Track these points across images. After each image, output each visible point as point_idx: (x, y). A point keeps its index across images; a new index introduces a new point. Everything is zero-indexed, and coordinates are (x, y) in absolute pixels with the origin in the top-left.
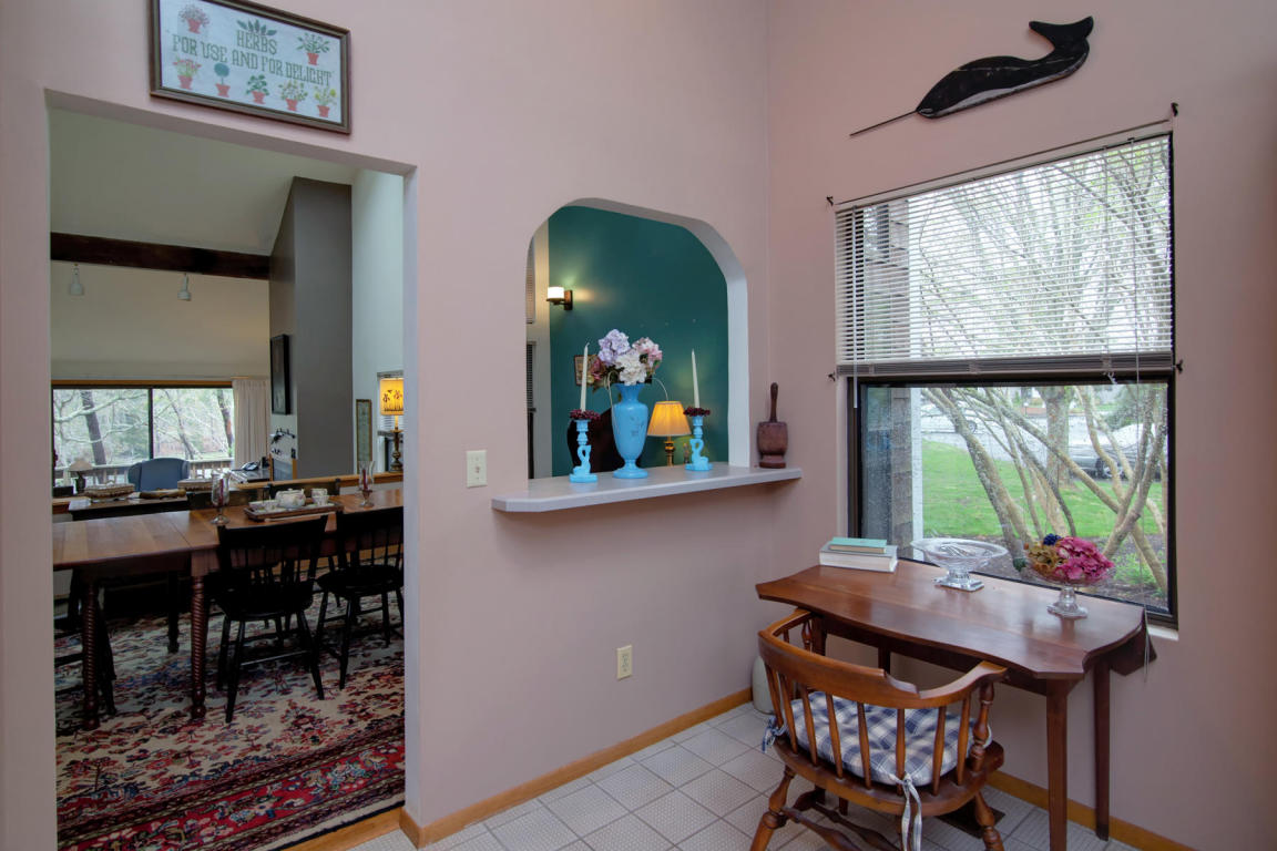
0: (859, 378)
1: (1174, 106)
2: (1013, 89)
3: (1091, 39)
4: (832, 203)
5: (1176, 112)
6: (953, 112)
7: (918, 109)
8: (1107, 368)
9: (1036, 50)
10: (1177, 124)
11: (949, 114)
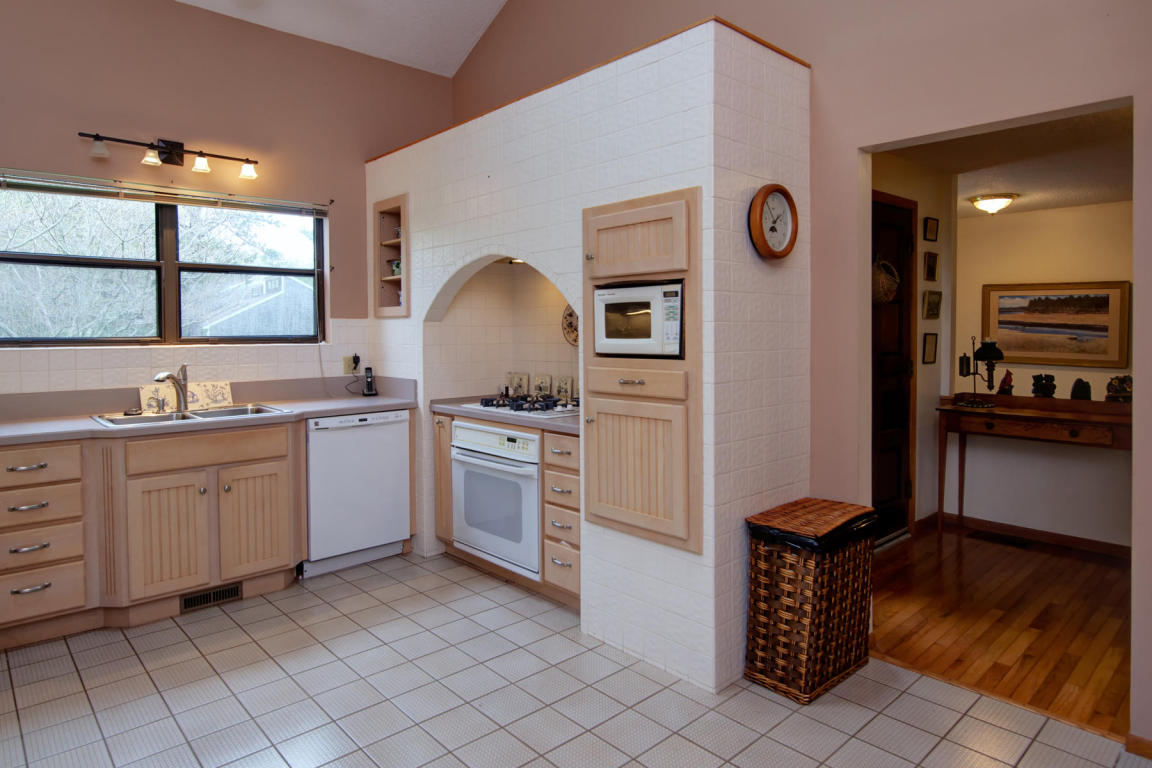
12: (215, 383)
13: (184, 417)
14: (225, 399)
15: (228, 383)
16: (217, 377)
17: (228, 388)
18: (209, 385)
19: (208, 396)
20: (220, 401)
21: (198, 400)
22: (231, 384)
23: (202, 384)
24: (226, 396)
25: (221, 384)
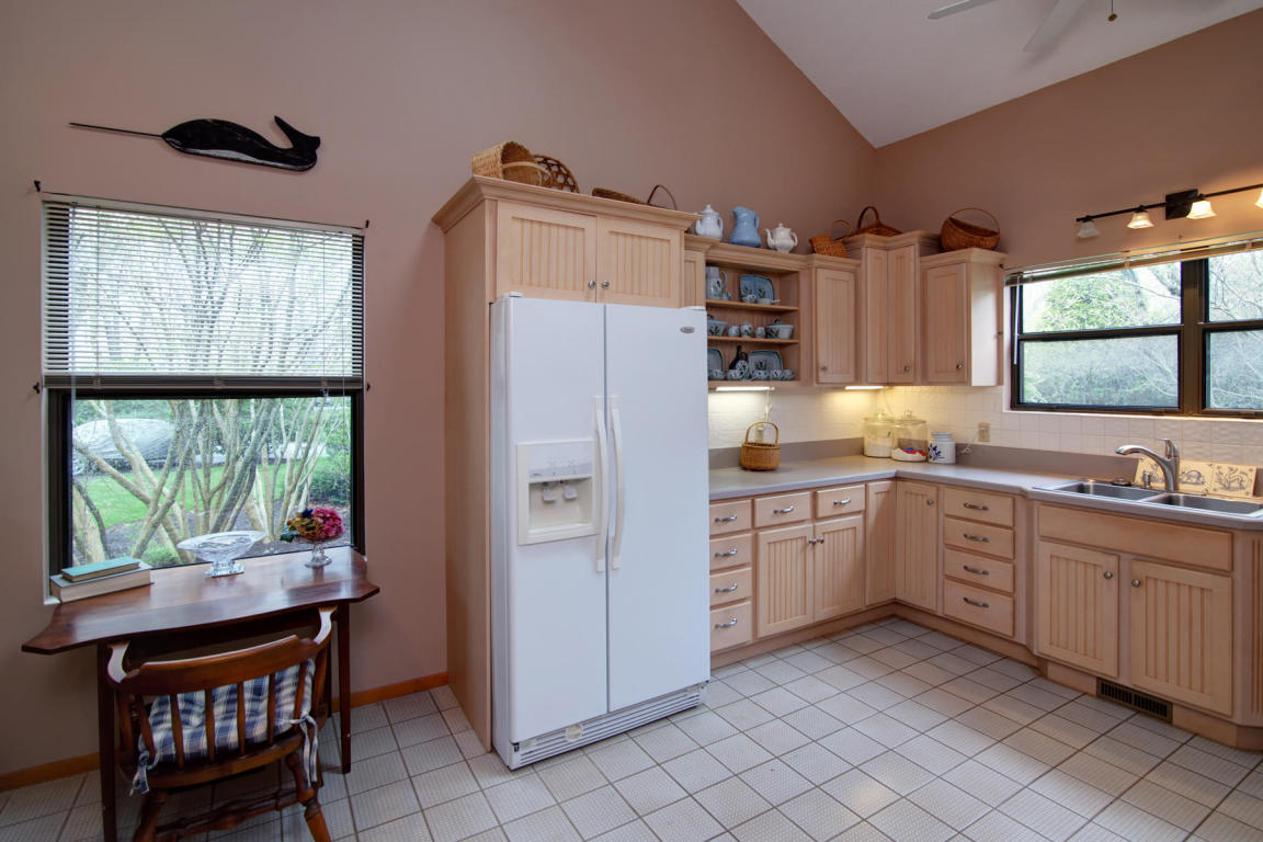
0: (77, 390)
1: (368, 222)
2: (261, 161)
3: (319, 152)
4: (39, 190)
5: (367, 225)
6: (202, 155)
7: (165, 136)
8: (324, 387)
9: (280, 141)
10: (367, 233)
11: (198, 154)
12: (1234, 467)
13: (1169, 501)
14: (1242, 488)
15: (1254, 468)
16: (1240, 460)
17: (1252, 476)
18: (1225, 468)
19: (1220, 481)
20: (1235, 489)
21: (1203, 483)
22: (1258, 471)
23: (1217, 465)
24: (1244, 484)
25: (1245, 468)
